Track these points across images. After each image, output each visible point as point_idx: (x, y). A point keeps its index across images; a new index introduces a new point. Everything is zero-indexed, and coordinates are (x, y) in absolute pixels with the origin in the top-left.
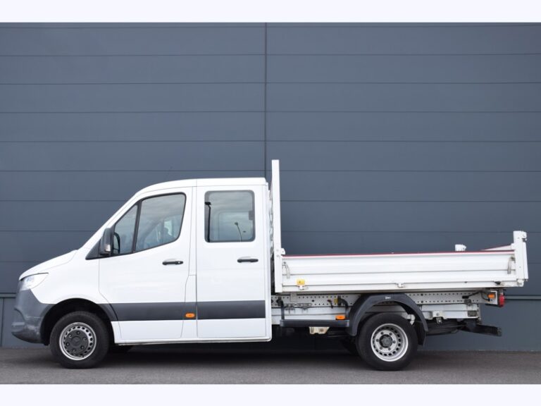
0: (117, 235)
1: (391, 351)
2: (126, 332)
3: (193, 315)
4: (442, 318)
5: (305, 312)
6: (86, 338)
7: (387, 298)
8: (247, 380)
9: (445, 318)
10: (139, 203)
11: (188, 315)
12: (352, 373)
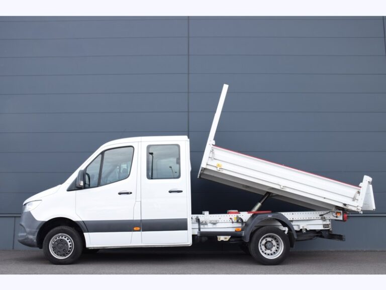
0: (88, 175)
1: (272, 252)
2: (93, 240)
3: (138, 229)
4: (306, 229)
5: (215, 226)
6: (67, 244)
7: (269, 216)
8: (175, 273)
9: (308, 229)
10: (102, 153)
11: (135, 229)
12: (246, 267)
